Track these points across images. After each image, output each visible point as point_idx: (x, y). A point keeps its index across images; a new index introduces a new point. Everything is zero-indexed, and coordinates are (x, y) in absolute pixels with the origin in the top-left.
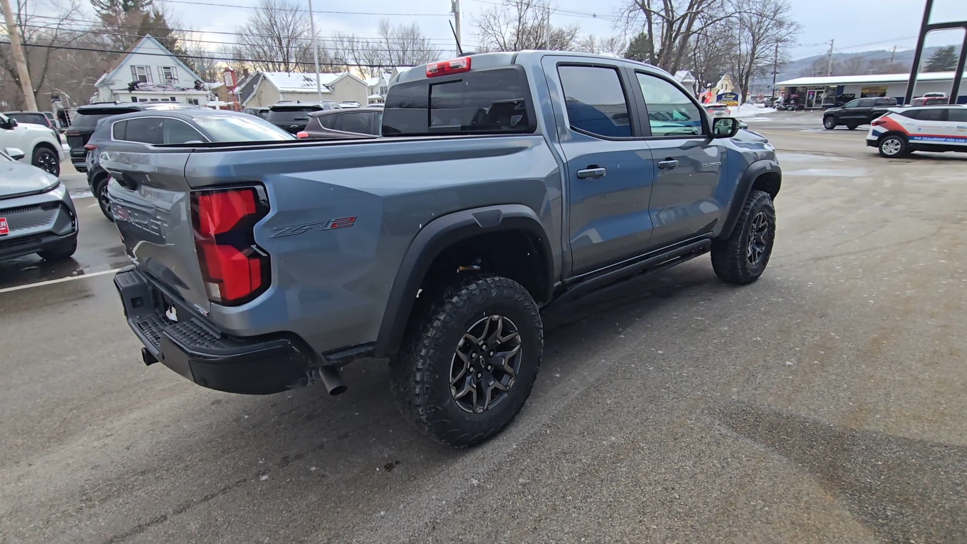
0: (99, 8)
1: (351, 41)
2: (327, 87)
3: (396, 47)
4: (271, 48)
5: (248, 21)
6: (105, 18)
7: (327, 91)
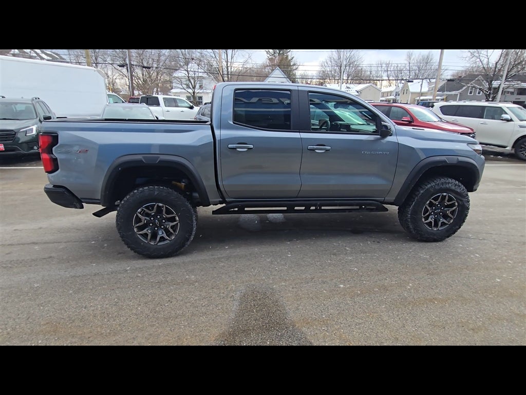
0: (269, 55)
1: (388, 65)
2: (358, 92)
3: (415, 68)
4: (335, 71)
5: (327, 58)
6: (270, 60)
7: (357, 94)
